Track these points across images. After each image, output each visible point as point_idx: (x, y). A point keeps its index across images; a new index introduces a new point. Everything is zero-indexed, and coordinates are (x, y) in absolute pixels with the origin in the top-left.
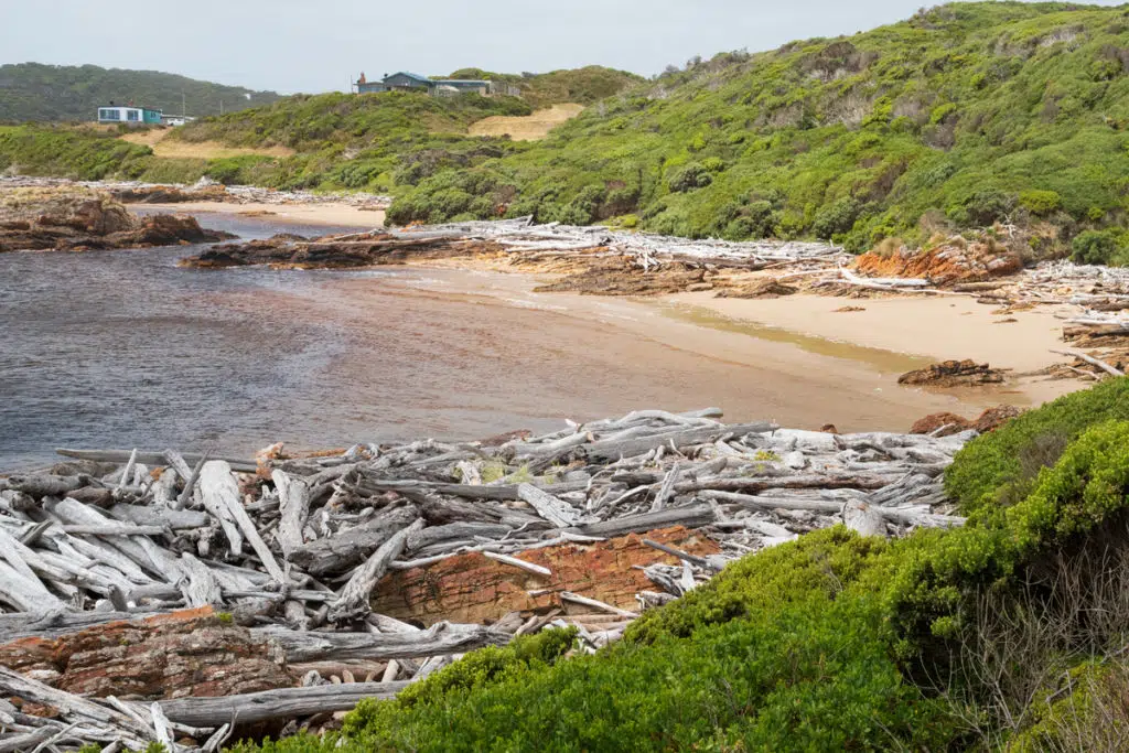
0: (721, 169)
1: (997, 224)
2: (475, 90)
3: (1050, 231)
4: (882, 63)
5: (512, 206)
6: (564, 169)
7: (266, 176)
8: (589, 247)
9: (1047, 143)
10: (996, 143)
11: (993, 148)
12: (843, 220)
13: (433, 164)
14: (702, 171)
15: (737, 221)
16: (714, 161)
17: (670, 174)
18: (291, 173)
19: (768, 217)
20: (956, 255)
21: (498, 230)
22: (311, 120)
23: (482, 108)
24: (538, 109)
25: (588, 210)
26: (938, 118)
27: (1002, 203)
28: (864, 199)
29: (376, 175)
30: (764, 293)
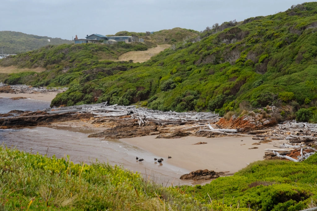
0: (181, 82)
1: (268, 106)
2: (124, 40)
3: (289, 108)
4: (250, 36)
5: (100, 98)
6: (122, 82)
7: (31, 81)
8: (123, 116)
9: (295, 72)
10: (279, 71)
11: (278, 73)
12: (219, 103)
13: (95, 75)
14: (173, 83)
15: (180, 104)
16: (178, 78)
17: (162, 84)
18: (41, 79)
19: (192, 102)
20: (251, 119)
21: (92, 108)
22: (53, 56)
23: (126, 48)
24: (151, 48)
25: (129, 100)
26: (261, 60)
27: (271, 98)
28: (227, 95)
29: (72, 80)
30: (175, 136)
